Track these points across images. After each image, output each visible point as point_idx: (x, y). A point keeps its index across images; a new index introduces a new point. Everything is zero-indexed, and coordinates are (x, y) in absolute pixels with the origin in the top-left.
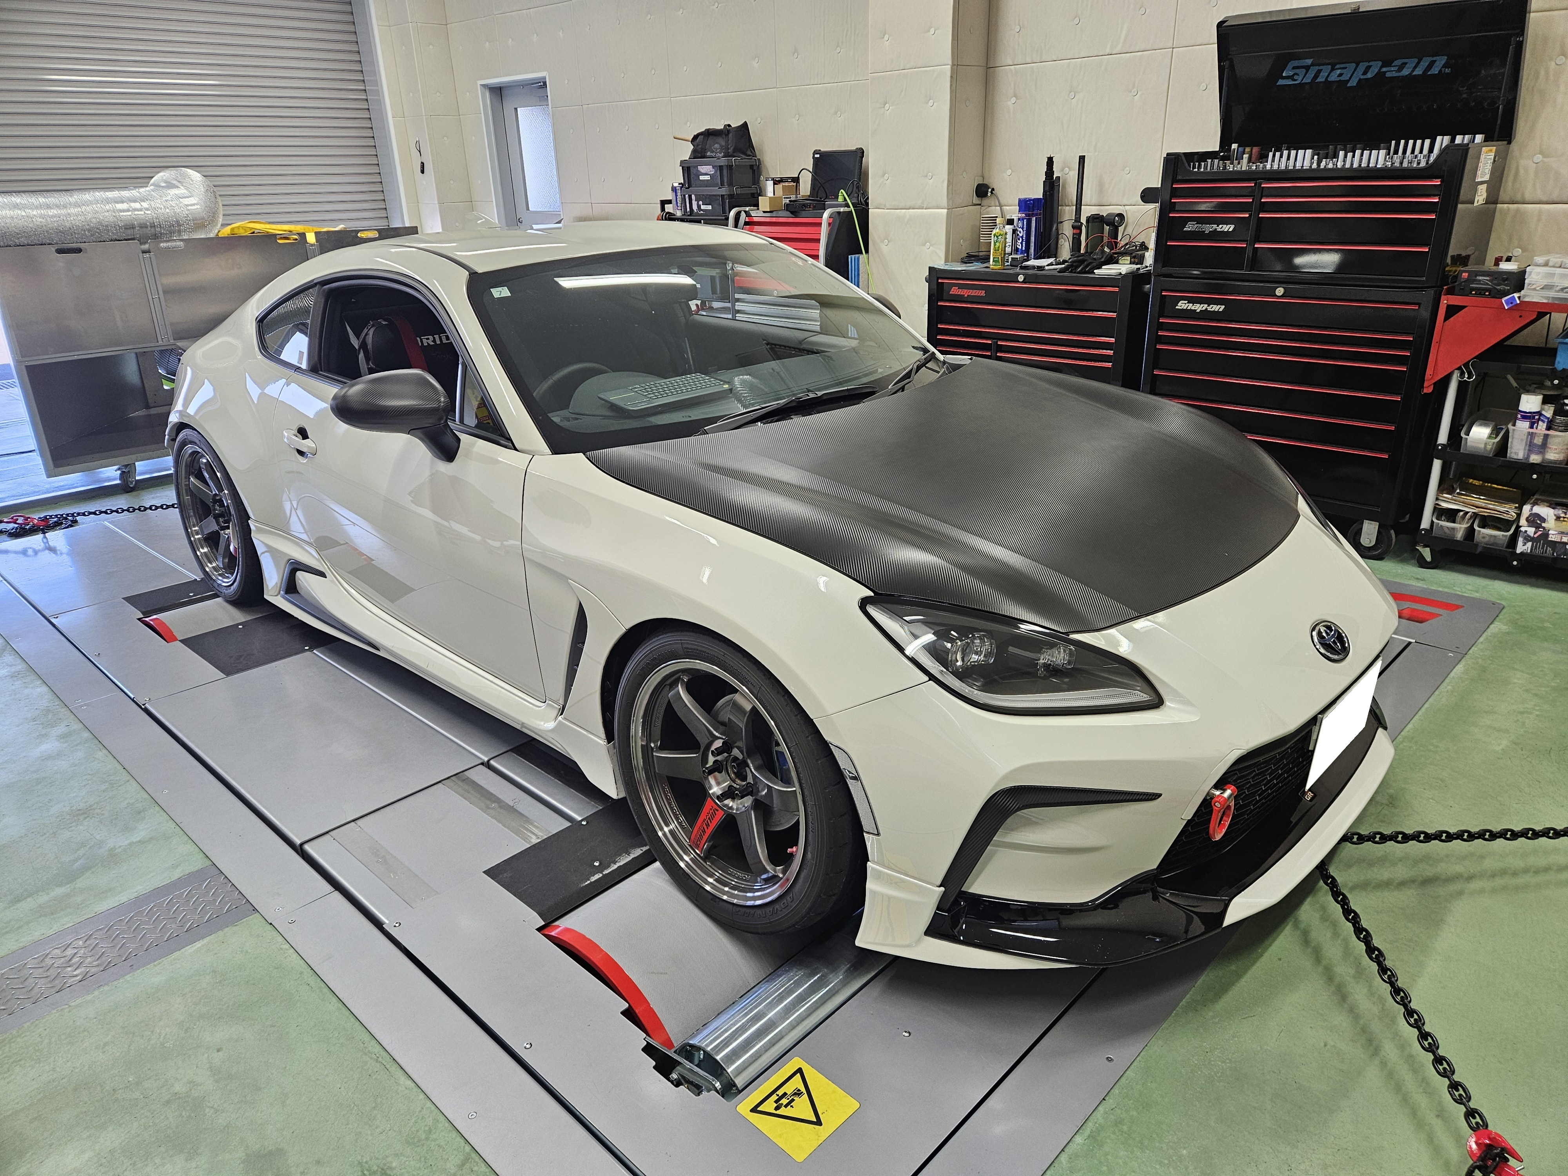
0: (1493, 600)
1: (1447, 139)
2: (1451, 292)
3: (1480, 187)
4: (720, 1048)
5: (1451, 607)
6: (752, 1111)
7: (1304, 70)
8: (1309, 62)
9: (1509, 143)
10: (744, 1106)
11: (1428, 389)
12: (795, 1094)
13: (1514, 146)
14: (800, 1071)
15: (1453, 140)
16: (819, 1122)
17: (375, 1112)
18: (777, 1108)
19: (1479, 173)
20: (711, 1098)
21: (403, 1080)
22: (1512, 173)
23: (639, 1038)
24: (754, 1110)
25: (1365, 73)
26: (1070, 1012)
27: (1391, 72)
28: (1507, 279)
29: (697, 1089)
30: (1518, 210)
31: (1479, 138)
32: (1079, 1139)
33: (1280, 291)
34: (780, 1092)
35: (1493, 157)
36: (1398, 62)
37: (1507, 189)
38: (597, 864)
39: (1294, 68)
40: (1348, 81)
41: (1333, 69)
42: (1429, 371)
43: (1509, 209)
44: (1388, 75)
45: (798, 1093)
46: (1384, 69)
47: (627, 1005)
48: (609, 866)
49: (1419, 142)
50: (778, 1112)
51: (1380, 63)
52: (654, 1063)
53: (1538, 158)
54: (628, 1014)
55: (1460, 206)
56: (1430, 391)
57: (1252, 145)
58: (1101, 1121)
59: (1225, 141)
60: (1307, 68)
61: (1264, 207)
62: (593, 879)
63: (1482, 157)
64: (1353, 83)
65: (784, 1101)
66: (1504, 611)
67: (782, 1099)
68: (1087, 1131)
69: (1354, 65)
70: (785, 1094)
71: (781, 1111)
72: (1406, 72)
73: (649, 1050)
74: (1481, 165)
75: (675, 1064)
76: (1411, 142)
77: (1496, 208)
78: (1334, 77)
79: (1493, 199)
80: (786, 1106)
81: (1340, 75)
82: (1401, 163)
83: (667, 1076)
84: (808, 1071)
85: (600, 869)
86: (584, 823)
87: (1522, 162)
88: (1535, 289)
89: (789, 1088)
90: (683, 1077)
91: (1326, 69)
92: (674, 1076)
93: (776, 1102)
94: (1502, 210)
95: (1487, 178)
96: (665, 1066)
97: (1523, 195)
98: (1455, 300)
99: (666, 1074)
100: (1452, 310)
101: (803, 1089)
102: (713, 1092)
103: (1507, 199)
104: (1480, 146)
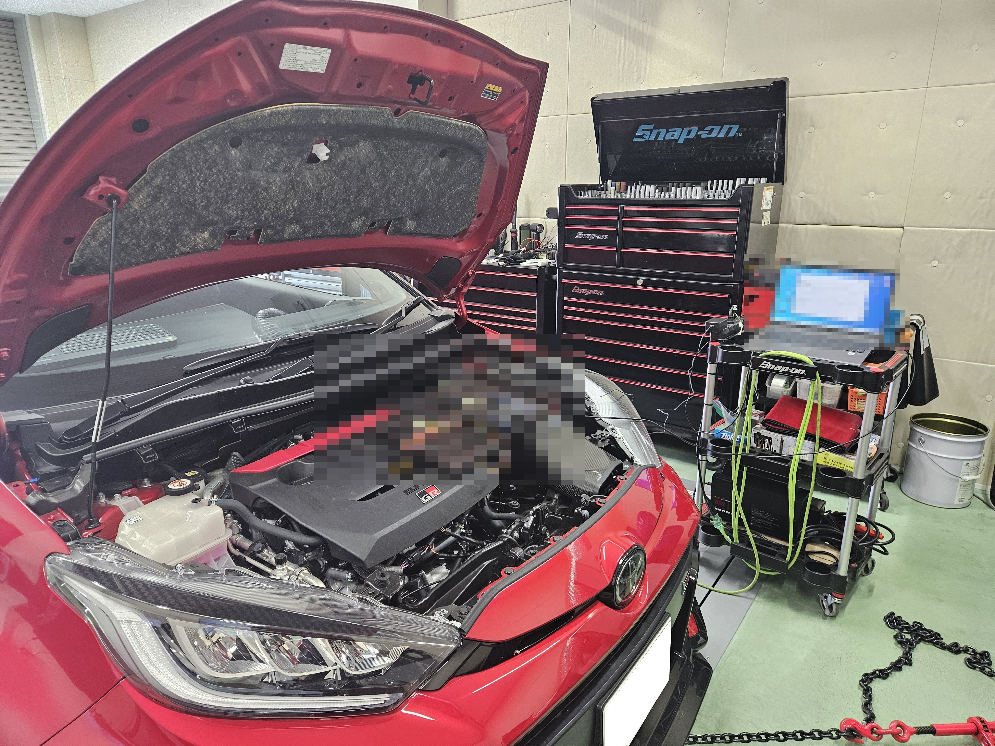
1: (743, 181)
2: (750, 285)
3: (764, 213)
7: (649, 132)
9: (783, 184)
13: (787, 185)
15: (747, 181)
19: (763, 204)
22: (787, 204)
25: (688, 135)
31: (763, 180)
33: (640, 282)
35: (772, 193)
36: (708, 128)
37: (784, 214)
39: (643, 130)
40: (677, 140)
41: (667, 132)
44: (703, 136)
46: (699, 133)
49: (726, 182)
51: (697, 128)
55: (752, 225)
57: (620, 181)
59: (604, 176)
60: (651, 131)
61: (626, 224)
63: (763, 193)
64: (681, 141)
69: (680, 129)
72: (713, 135)
74: (764, 198)
76: (721, 181)
77: (777, 227)
78: (668, 137)
79: (775, 221)
81: (672, 136)
82: (714, 196)
87: (793, 197)
91: (663, 132)
94: (782, 227)
95: (769, 207)
97: (795, 218)
98: (752, 291)
100: (751, 298)
103: (785, 221)
104: (764, 185)
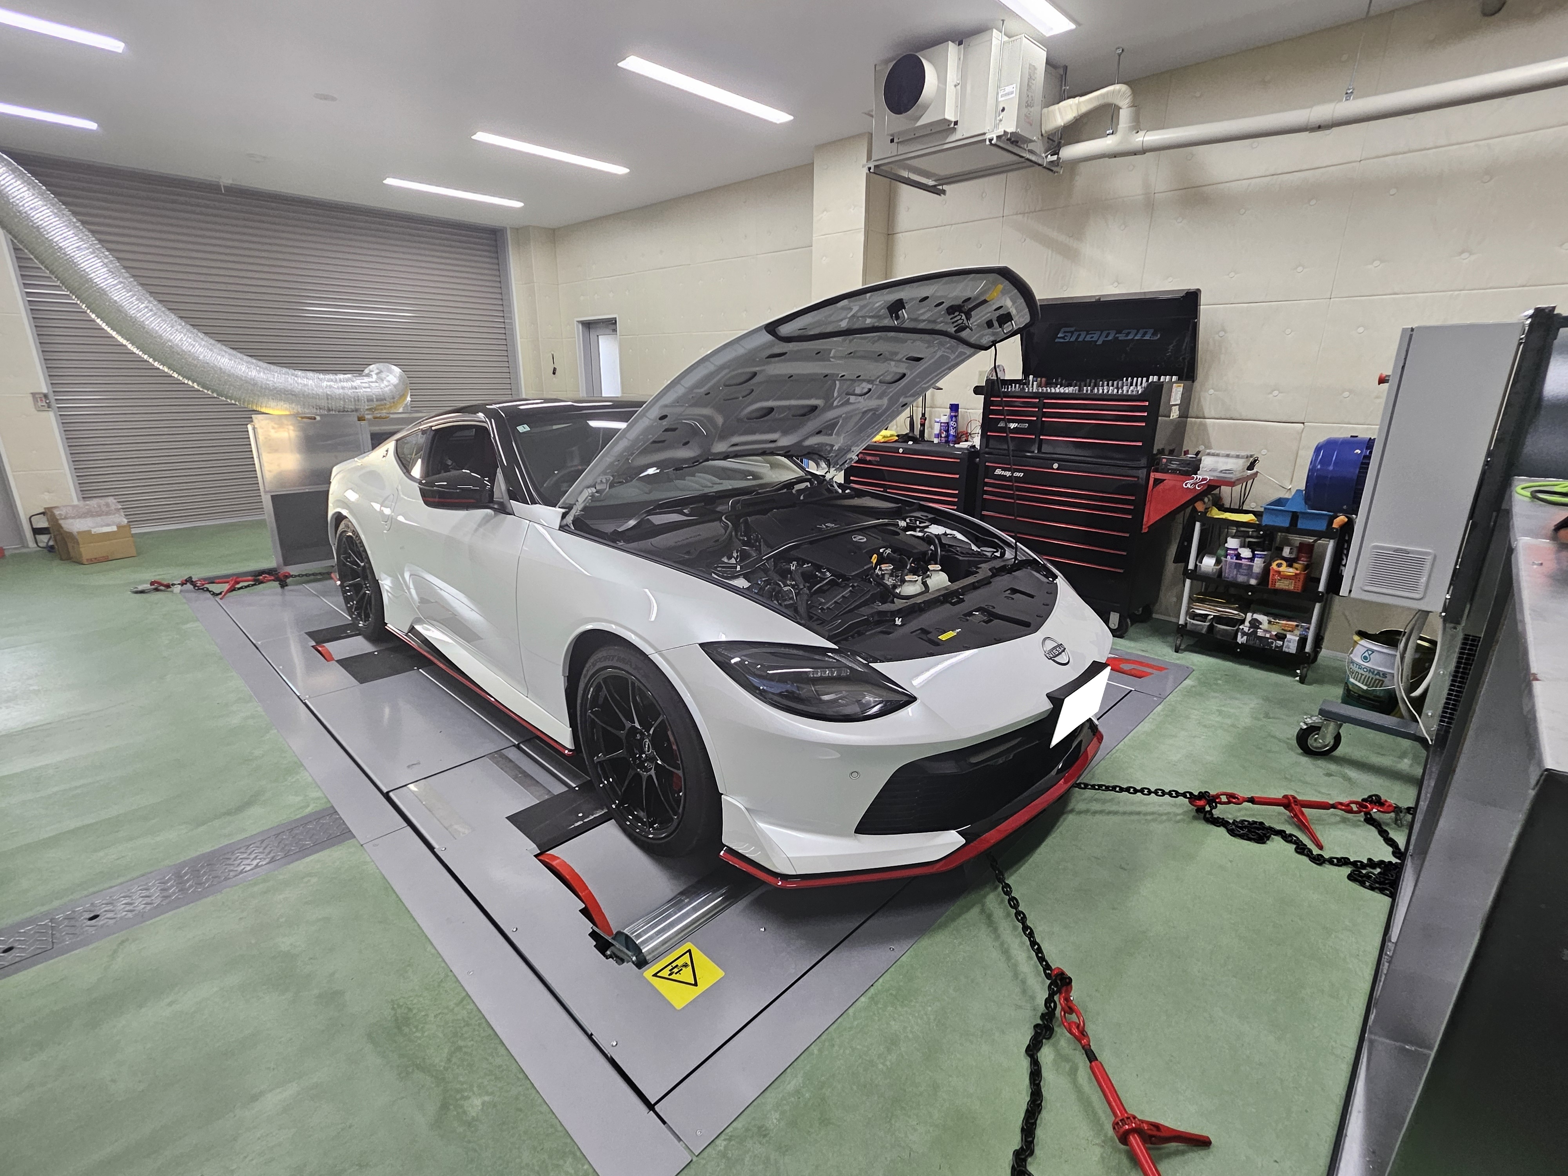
0: (1187, 665)
1: (1156, 378)
2: (1156, 471)
3: (1173, 408)
4: (639, 936)
5: (1160, 669)
6: (653, 976)
7: (1069, 335)
8: (1072, 329)
9: (1193, 381)
10: (648, 973)
11: (1145, 530)
12: (684, 966)
13: (1196, 384)
14: (689, 951)
15: (1159, 379)
16: (696, 984)
17: (408, 968)
18: (670, 975)
19: (1172, 399)
20: (629, 967)
21: (429, 948)
22: (1197, 400)
23: (588, 926)
24: (655, 975)
25: (1106, 337)
26: (873, 917)
27: (1121, 337)
28: (1189, 464)
29: (621, 960)
30: (1201, 422)
31: (1174, 378)
32: (863, 999)
33: (1056, 466)
34: (674, 965)
35: (1182, 390)
36: (1127, 331)
37: (1193, 411)
38: (580, 815)
39: (1065, 332)
40: (1096, 341)
41: (1087, 334)
42: (1145, 519)
43: (1195, 421)
44: (1120, 338)
45: (686, 965)
46: (1117, 335)
47: (584, 906)
48: (588, 817)
49: (1140, 379)
50: (670, 977)
51: (1114, 332)
52: (595, 943)
53: (1211, 391)
54: (584, 912)
55: (1160, 418)
56: (1146, 531)
57: (1041, 377)
58: (880, 988)
59: (1026, 373)
60: (1072, 333)
61: (1045, 415)
62: (577, 824)
63: (1174, 390)
64: (1099, 342)
65: (676, 970)
66: (1194, 672)
67: (674, 968)
68: (869, 994)
69: (1099, 333)
70: (677, 966)
71: (673, 977)
72: (1130, 337)
73: (593, 935)
74: (1173, 394)
75: (609, 945)
76: (1135, 379)
77: (1186, 422)
78: (1088, 338)
79: (1184, 414)
80: (676, 973)
81: (1092, 338)
82: (1128, 391)
83: (603, 954)
84: (696, 952)
85: (582, 818)
86: (577, 789)
88: (1206, 471)
89: (680, 962)
90: (614, 954)
91: (1083, 334)
92: (608, 953)
93: (670, 970)
94: (1191, 423)
95: (1178, 402)
96: (602, 945)
97: (1203, 413)
98: (1159, 475)
99: (603, 953)
100: (1157, 482)
101: (689, 963)
102: (630, 963)
103: (1195, 416)
104: (1175, 382)
